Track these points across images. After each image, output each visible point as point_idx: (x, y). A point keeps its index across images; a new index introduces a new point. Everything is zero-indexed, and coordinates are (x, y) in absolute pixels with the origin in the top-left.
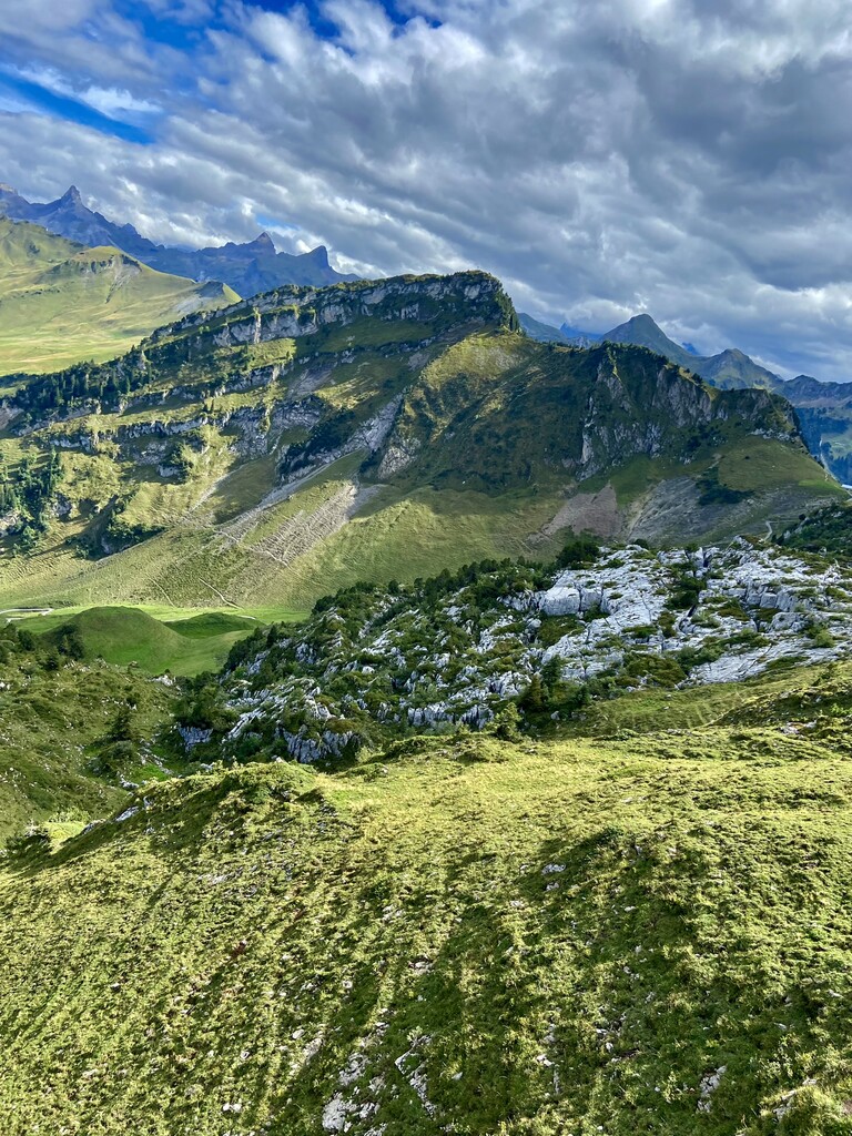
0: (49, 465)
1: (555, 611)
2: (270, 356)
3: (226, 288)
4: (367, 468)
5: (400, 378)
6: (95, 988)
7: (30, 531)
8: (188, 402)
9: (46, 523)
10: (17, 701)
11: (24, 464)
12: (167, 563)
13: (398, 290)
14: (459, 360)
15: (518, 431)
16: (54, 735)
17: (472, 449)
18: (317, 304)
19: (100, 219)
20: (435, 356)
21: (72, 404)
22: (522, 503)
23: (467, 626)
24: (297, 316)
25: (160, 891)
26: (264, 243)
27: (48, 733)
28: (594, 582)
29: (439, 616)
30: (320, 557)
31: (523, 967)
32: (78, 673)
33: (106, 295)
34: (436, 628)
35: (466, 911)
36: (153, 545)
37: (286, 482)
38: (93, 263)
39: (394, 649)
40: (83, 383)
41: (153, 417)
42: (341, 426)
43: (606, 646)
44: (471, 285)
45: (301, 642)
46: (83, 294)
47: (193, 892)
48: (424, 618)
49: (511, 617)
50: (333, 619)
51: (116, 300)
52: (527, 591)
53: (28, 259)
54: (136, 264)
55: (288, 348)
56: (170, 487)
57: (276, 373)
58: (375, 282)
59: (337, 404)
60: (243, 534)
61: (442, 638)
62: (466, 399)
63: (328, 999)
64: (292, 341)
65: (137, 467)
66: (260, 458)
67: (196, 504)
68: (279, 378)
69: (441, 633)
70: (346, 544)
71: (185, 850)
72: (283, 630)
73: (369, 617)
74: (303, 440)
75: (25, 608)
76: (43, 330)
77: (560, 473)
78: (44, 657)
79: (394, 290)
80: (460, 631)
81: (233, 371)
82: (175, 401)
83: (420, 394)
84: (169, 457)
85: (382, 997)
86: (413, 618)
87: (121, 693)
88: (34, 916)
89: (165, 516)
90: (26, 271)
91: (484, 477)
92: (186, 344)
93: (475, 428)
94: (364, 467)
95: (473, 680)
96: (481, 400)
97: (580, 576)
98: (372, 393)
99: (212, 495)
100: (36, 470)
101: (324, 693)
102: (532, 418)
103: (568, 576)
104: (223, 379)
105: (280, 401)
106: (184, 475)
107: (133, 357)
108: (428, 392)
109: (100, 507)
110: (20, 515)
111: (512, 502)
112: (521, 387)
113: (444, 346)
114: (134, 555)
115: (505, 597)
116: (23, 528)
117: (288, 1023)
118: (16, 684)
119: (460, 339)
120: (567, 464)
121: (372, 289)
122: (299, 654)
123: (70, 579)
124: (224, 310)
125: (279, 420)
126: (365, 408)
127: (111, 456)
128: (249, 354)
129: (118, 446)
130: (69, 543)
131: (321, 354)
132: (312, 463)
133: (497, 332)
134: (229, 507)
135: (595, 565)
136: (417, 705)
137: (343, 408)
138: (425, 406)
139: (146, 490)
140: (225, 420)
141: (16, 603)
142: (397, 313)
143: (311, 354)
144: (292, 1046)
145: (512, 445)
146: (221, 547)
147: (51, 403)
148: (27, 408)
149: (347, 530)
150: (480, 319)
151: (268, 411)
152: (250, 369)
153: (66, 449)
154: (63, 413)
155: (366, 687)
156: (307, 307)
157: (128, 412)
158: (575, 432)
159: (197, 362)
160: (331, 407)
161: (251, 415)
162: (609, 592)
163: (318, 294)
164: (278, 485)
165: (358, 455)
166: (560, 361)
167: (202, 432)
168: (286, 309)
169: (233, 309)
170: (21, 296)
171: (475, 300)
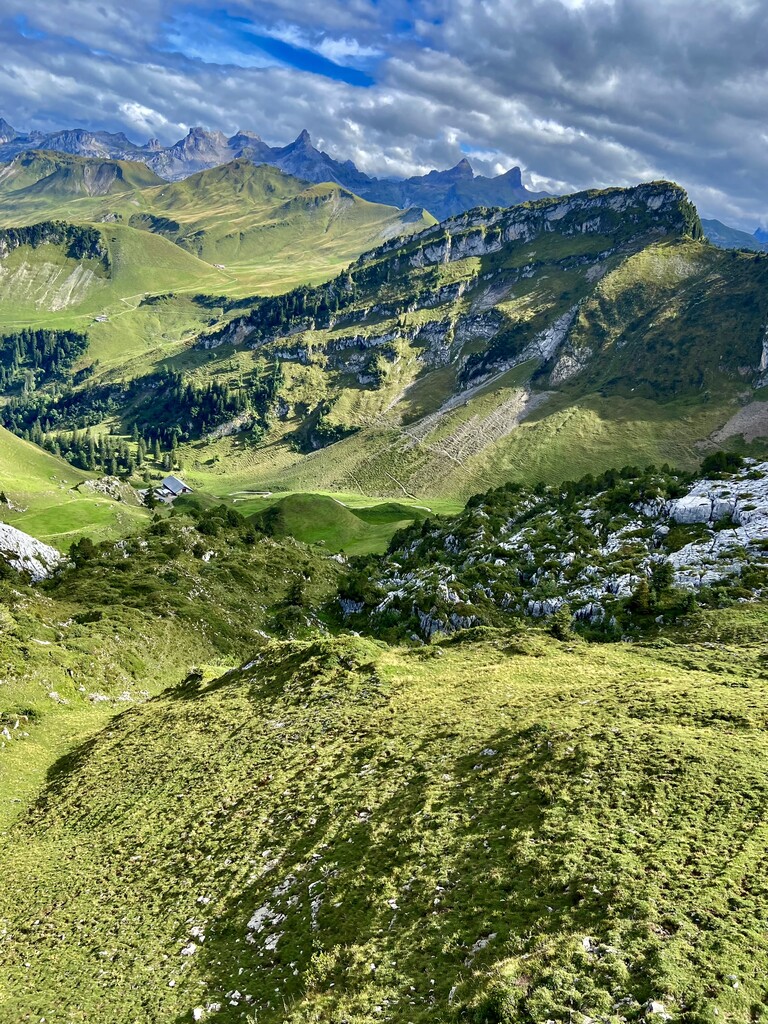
0: (274, 373)
1: (685, 519)
2: (458, 274)
3: (426, 214)
4: (539, 375)
5: (577, 290)
6: (169, 796)
7: (258, 428)
8: (386, 318)
9: (270, 422)
10: (219, 567)
11: (254, 372)
12: (361, 458)
13: (581, 205)
14: (636, 270)
15: (693, 339)
16: (245, 596)
17: (644, 357)
18: (504, 224)
19: (325, 158)
20: (612, 267)
21: (292, 322)
22: (692, 410)
23: (595, 529)
24: (484, 236)
25: (239, 729)
26: (462, 168)
27: (241, 594)
28: (728, 493)
29: (572, 517)
30: (490, 457)
31: (418, 828)
32: (270, 548)
33: (326, 226)
34: (568, 529)
35: (414, 778)
36: (351, 443)
37: (465, 389)
38: (317, 198)
39: (526, 546)
40: (301, 304)
41: (356, 332)
42: (518, 337)
43: (729, 557)
44: (655, 196)
45: (449, 534)
46: (306, 226)
47: (258, 733)
48: (559, 519)
49: (640, 522)
50: (479, 515)
51: (334, 229)
52: (659, 499)
53: (266, 197)
54: (351, 196)
55: (474, 266)
56: (367, 392)
57: (462, 289)
58: (559, 198)
59: (515, 316)
60: (425, 437)
61: (571, 538)
62: (641, 308)
63: (296, 830)
64: (478, 260)
65: (341, 375)
66: (443, 366)
67: (387, 408)
68: (465, 294)
69: (571, 533)
70: (515, 446)
71: (269, 699)
72: (436, 522)
73: (512, 515)
74: (482, 351)
75: (251, 491)
76: (276, 259)
77: (735, 380)
78: (244, 532)
79: (577, 205)
80: (588, 533)
81: (425, 289)
82: (375, 317)
83: (595, 304)
84: (367, 366)
85: (327, 836)
86: (549, 518)
87: (300, 567)
88: (158, 735)
89: (361, 417)
90: (264, 207)
91: (655, 385)
92: (386, 267)
93: (648, 337)
94: (536, 375)
95: (592, 579)
96: (656, 309)
97: (715, 486)
98: (549, 305)
99: (401, 400)
100: (263, 378)
101: (458, 581)
102: (709, 326)
103: (703, 485)
104: (415, 296)
105: (464, 315)
106: (378, 382)
107: (342, 280)
108: (602, 303)
109: (311, 409)
110: (251, 415)
111: (681, 409)
112: (699, 295)
113: (623, 257)
114: (335, 450)
115: (636, 503)
116: (253, 425)
117: (265, 843)
118: (222, 553)
119: (640, 250)
120: (743, 371)
121: (555, 206)
122: (447, 544)
123: (286, 469)
124: (420, 234)
125: (462, 333)
126: (542, 319)
127: (321, 366)
128: (439, 273)
129: (327, 357)
130: (286, 439)
131: (503, 270)
132: (489, 371)
133: (678, 241)
134: (414, 411)
135: (734, 476)
136: (537, 598)
137: (520, 320)
138: (599, 316)
139: (347, 395)
140: (416, 333)
141: (245, 486)
142: (579, 228)
143: (494, 271)
144: (258, 862)
145: (686, 353)
146: (405, 446)
147: (276, 321)
148: (258, 325)
149: (516, 433)
150: (662, 228)
151: (453, 324)
152: (439, 286)
153: (287, 360)
154: (286, 330)
155: (495, 578)
156: (494, 227)
157: (336, 328)
158: (755, 339)
159: (394, 282)
160: (509, 319)
161: (438, 329)
162: (743, 503)
163: (505, 214)
164: (458, 391)
165: (532, 363)
166: (743, 268)
167: (395, 345)
168: (474, 229)
169: (428, 232)
170: (259, 230)
171: (657, 210)
